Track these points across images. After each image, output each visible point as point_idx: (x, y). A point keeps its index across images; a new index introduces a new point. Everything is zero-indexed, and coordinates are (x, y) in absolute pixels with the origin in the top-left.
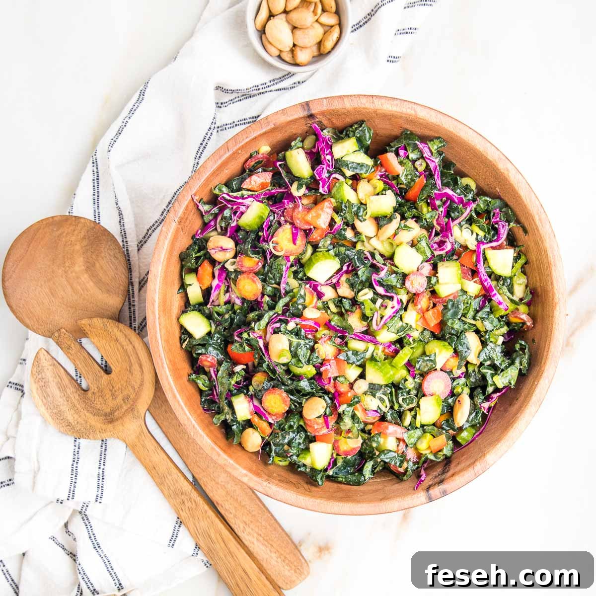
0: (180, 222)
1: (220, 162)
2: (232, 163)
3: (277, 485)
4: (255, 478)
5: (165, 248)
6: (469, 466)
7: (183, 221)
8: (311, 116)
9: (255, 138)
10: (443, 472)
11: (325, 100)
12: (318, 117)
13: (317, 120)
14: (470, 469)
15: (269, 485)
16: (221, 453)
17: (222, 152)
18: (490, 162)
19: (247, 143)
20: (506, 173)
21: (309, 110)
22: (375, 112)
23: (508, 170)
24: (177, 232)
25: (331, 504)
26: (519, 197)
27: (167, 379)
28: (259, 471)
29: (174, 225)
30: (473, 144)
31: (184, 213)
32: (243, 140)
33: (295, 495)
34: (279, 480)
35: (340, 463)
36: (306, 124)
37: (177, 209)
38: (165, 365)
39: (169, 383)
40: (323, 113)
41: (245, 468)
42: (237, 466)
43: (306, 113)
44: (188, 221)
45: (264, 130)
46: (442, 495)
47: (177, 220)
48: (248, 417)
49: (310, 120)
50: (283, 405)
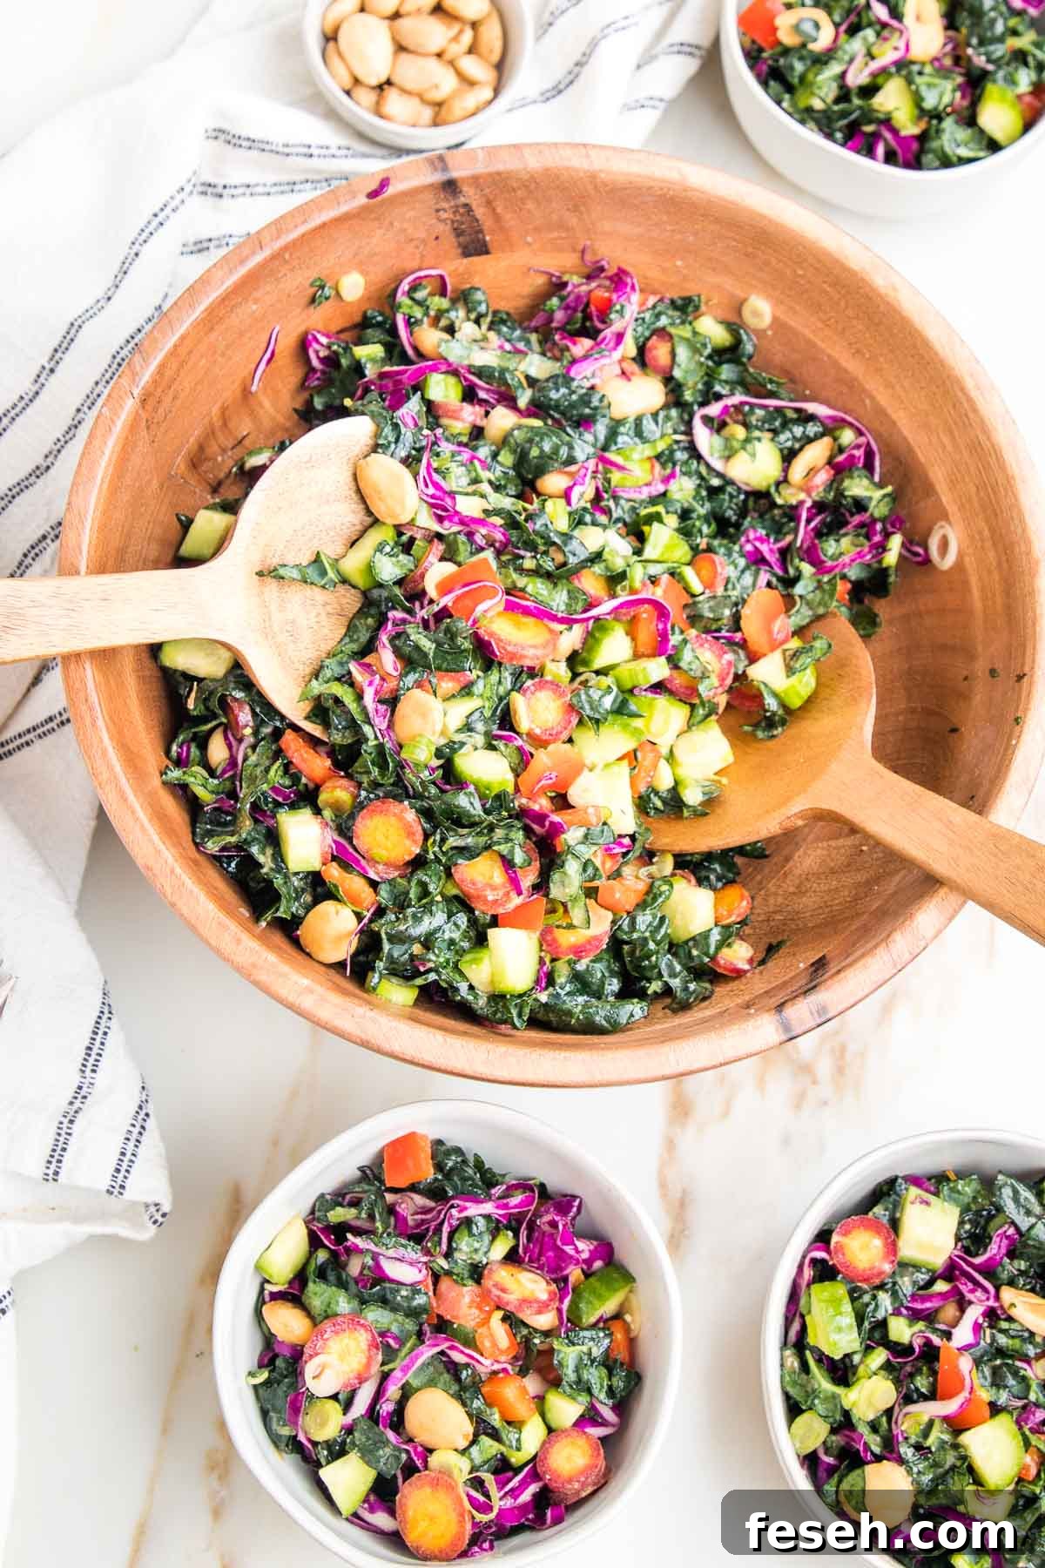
0: (143, 403)
1: (240, 272)
2: (268, 288)
4: (333, 998)
5: (107, 452)
6: (876, 947)
7: (152, 402)
8: (451, 186)
9: (324, 225)
12: (465, 189)
13: (462, 200)
14: (881, 951)
17: (246, 251)
19: (303, 235)
20: (891, 293)
21: (445, 169)
22: (593, 177)
23: (895, 289)
24: (136, 423)
26: (926, 344)
27: (104, 753)
29: (130, 405)
31: (155, 382)
32: (296, 226)
36: (437, 211)
37: (138, 368)
38: (101, 723)
39: (110, 768)
40: (475, 180)
43: (438, 177)
44: (162, 410)
45: (342, 212)
46: (819, 1021)
47: (136, 392)
48: (315, 864)
49: (448, 200)
50: (408, 843)
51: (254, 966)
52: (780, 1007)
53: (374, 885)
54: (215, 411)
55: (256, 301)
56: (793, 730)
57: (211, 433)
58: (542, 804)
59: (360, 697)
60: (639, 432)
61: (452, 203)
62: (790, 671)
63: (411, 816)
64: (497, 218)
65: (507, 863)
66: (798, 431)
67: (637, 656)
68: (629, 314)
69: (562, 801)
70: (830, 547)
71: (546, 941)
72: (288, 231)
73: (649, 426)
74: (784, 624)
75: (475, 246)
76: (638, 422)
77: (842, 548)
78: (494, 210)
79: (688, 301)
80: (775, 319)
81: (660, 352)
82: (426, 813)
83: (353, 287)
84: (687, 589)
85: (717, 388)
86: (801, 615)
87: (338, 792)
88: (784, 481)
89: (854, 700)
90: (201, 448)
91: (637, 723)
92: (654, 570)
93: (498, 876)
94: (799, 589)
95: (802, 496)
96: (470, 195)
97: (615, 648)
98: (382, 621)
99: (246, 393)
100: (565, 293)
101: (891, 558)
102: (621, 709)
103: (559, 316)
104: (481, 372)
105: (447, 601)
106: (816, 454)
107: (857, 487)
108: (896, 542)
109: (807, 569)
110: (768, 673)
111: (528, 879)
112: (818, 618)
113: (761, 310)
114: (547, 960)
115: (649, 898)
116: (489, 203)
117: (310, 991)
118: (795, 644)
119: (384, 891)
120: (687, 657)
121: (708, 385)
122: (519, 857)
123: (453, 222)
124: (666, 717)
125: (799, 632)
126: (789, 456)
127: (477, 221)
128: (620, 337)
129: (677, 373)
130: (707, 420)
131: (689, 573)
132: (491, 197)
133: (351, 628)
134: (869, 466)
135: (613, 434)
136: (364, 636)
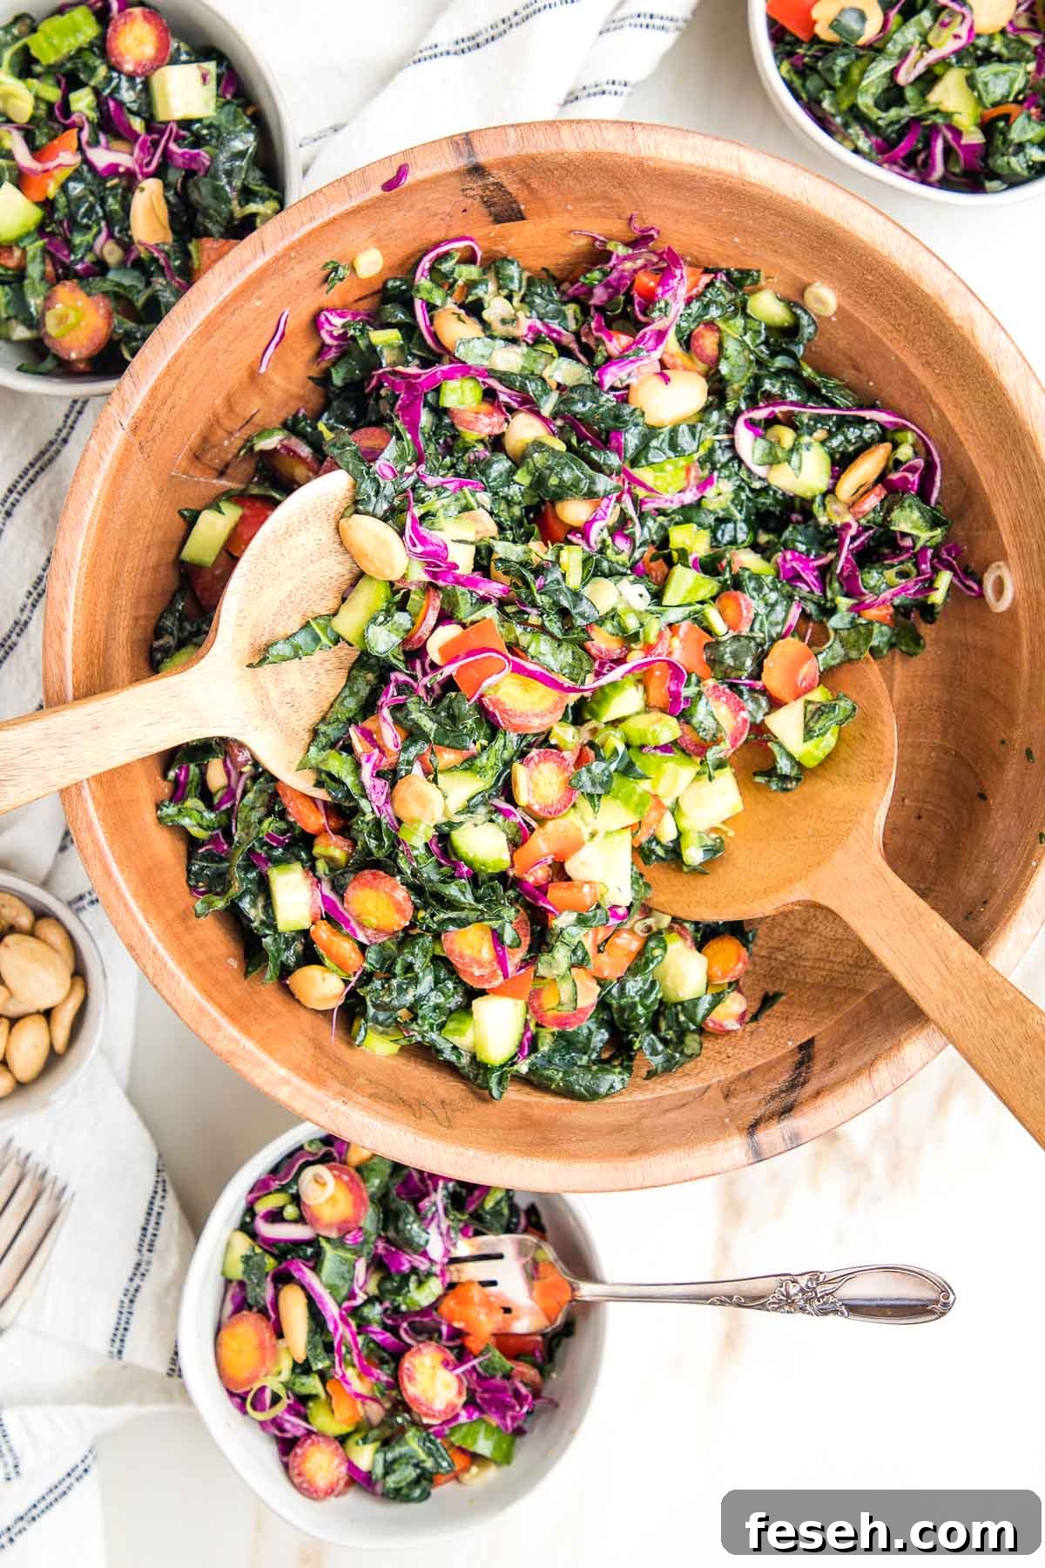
0: (135, 429)
1: (241, 278)
2: (273, 283)
3: (366, 1108)
4: (309, 1089)
5: (95, 493)
6: (858, 1072)
7: (144, 425)
8: (477, 170)
9: (334, 221)
10: (793, 1085)
11: (512, 133)
12: (494, 172)
13: (492, 180)
14: (862, 1081)
15: (343, 1108)
16: (224, 1022)
18: (928, 297)
19: (310, 234)
20: (967, 327)
21: (471, 153)
22: (640, 164)
24: (127, 450)
25: (503, 1160)
26: (1000, 388)
28: (321, 1070)
29: (119, 437)
30: (886, 254)
31: (148, 407)
32: (302, 224)
33: (411, 1137)
34: (371, 1096)
35: (545, 1046)
36: (463, 190)
37: (128, 395)
39: (95, 841)
40: (506, 164)
41: (284, 1062)
42: (262, 1056)
43: (462, 163)
44: (157, 426)
45: (355, 202)
46: (789, 1146)
47: (127, 422)
48: (305, 924)
49: (475, 182)
50: (397, 917)
51: (232, 1053)
52: (753, 1128)
53: (363, 948)
54: (219, 402)
55: (260, 298)
56: (807, 788)
57: (215, 422)
58: (537, 875)
59: (358, 766)
60: (673, 446)
61: (480, 183)
62: (809, 733)
63: (401, 893)
64: (532, 191)
65: (497, 937)
66: (852, 433)
67: (648, 708)
68: (673, 310)
69: (559, 871)
70: (873, 578)
71: (533, 1005)
72: (294, 231)
73: (684, 439)
74: (810, 669)
75: (508, 212)
76: (674, 431)
77: (882, 582)
78: (528, 186)
79: (745, 273)
80: (839, 307)
81: (708, 342)
82: (416, 889)
83: (371, 263)
84: (709, 631)
85: (767, 385)
86: (832, 652)
87: (333, 849)
88: (831, 491)
89: (872, 776)
90: (205, 439)
91: (644, 785)
92: (673, 615)
93: (487, 952)
94: (834, 622)
95: (848, 518)
96: (499, 176)
97: (626, 701)
98: (383, 680)
99: (253, 375)
100: (607, 267)
101: (937, 597)
102: (628, 770)
103: (600, 295)
104: (504, 378)
105: (450, 670)
106: (867, 468)
107: (908, 520)
108: (945, 579)
109: (844, 603)
110: (786, 725)
111: (515, 958)
112: (848, 660)
113: (825, 298)
114: (532, 1026)
115: (640, 962)
116: (522, 181)
117: (286, 1082)
118: (819, 695)
119: (372, 955)
120: (701, 714)
121: (757, 380)
122: (509, 935)
123: (482, 197)
124: (674, 776)
125: (827, 676)
126: (841, 463)
127: (510, 194)
128: (661, 336)
129: (724, 369)
130: (751, 424)
131: (713, 615)
132: (525, 177)
133: (350, 679)
134: (924, 493)
135: (644, 448)
136: (364, 691)
